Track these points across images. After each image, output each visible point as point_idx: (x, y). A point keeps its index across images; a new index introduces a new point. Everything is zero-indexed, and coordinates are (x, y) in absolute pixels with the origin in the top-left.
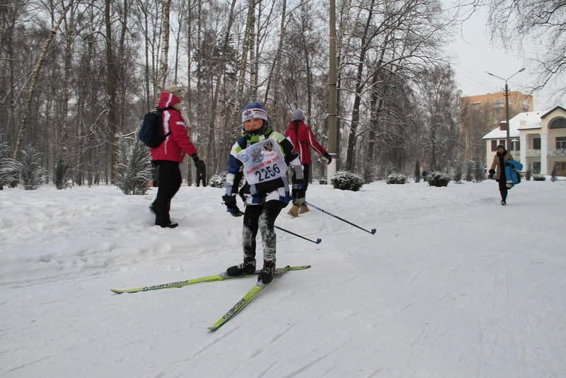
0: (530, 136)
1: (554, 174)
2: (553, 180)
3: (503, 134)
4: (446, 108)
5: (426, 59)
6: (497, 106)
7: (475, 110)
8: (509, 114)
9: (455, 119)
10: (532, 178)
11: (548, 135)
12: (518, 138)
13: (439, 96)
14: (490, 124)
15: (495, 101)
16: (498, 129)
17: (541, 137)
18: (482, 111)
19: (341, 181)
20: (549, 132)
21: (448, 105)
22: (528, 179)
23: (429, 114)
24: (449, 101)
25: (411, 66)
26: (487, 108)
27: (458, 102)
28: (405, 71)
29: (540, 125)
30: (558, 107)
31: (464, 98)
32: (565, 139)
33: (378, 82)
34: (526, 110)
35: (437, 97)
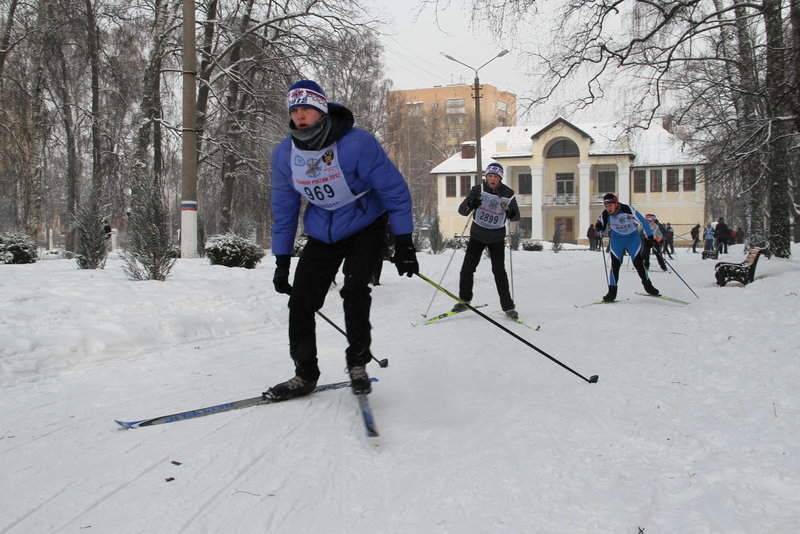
0: (513, 170)
1: (557, 240)
2: (556, 249)
3: (470, 165)
4: (365, 114)
5: (335, 22)
6: (452, 111)
7: (413, 118)
8: (478, 128)
10: (521, 247)
11: (544, 170)
13: (350, 91)
14: (441, 145)
15: (448, 103)
16: (458, 156)
17: (533, 173)
18: (425, 120)
20: (546, 165)
21: (366, 107)
22: (515, 247)
24: (369, 99)
25: (305, 33)
26: (437, 115)
27: (385, 101)
28: (292, 40)
29: (531, 150)
30: (560, 121)
31: (394, 93)
32: (570, 176)
33: (242, 60)
34: (504, 121)
35: (346, 91)
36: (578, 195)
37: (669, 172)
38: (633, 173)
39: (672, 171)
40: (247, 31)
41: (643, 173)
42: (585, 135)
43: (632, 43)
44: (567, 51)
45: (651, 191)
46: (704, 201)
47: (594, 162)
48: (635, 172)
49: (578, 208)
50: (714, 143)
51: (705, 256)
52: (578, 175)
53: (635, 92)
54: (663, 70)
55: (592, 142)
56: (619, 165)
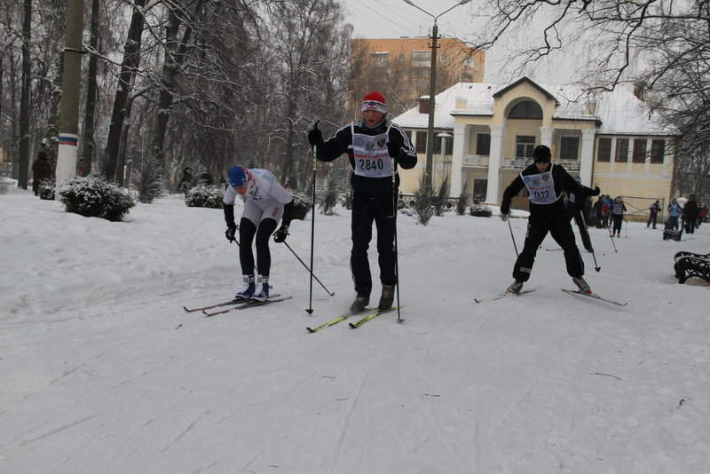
0: (472, 129)
4: (321, 59)
6: (416, 64)
7: (376, 68)
8: (438, 81)
9: (335, 83)
10: (468, 210)
11: (503, 130)
12: (450, 131)
13: (308, 33)
14: (401, 98)
15: (413, 55)
16: (416, 110)
17: (492, 133)
18: (389, 71)
19: (81, 196)
20: (507, 125)
21: (324, 52)
22: (461, 211)
23: (285, 65)
24: (328, 45)
26: (400, 66)
27: (345, 48)
29: (492, 109)
30: (525, 80)
31: (356, 40)
32: (531, 139)
34: (470, 78)
35: (304, 33)
37: (636, 142)
38: (598, 140)
39: (640, 141)
41: (609, 142)
42: (549, 97)
45: (616, 161)
46: (671, 175)
47: (559, 126)
48: (600, 139)
50: (687, 113)
51: (667, 236)
52: (540, 139)
53: (603, 47)
55: (557, 105)
56: (583, 131)
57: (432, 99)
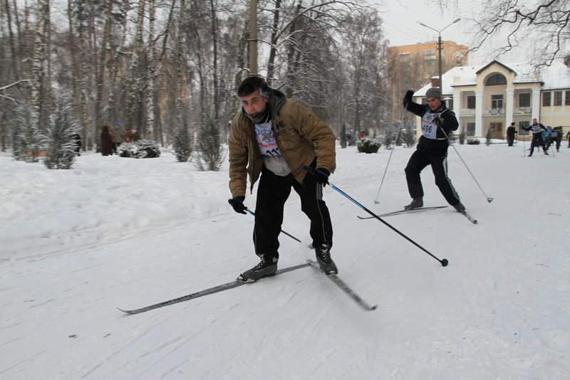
0: (464, 93)
1: (489, 137)
2: (488, 143)
4: (372, 61)
5: (352, 6)
6: (428, 58)
7: (403, 63)
8: (441, 67)
9: (381, 74)
10: (466, 142)
11: (483, 93)
12: (451, 96)
13: (364, 47)
14: (420, 79)
15: (426, 53)
16: (429, 85)
17: (476, 95)
18: (411, 64)
20: (485, 89)
21: (373, 57)
22: (462, 142)
23: (352, 67)
24: (375, 52)
25: (334, 13)
26: (418, 61)
27: (385, 53)
28: (326, 18)
29: (475, 81)
30: (495, 62)
31: (392, 48)
32: (501, 97)
33: (296, 31)
34: (459, 63)
35: (362, 48)
36: (505, 109)
37: (567, 93)
38: (542, 94)
40: (300, 14)
41: (549, 94)
42: (511, 71)
43: (539, 9)
44: (492, 16)
45: (554, 105)
48: (544, 93)
49: (505, 117)
52: (506, 96)
53: (543, 41)
54: (562, 26)
55: (516, 75)
56: (533, 89)
57: (441, 78)
